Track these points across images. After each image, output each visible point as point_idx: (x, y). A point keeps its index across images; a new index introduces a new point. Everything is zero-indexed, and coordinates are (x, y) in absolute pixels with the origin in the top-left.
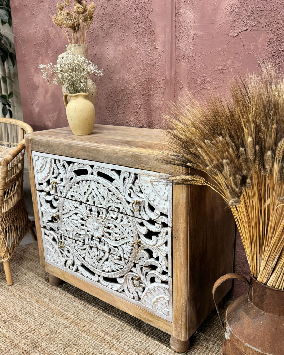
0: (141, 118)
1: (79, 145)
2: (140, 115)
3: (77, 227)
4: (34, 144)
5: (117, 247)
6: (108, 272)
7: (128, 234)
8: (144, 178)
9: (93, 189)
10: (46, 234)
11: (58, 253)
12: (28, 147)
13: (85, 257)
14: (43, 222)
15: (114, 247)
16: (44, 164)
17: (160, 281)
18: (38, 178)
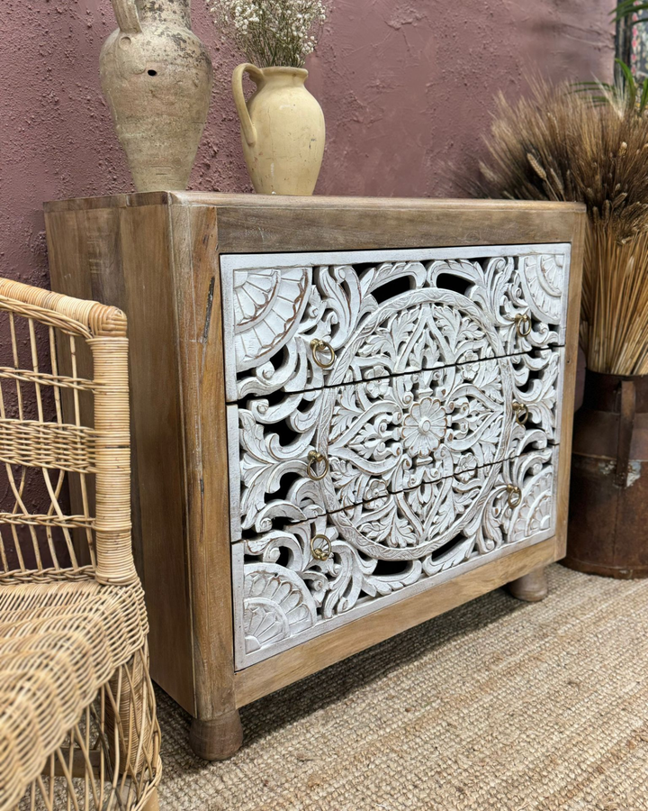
0: (218, 182)
1: (402, 210)
2: (216, 175)
3: (371, 459)
4: (236, 226)
5: (469, 450)
6: (447, 528)
7: (495, 401)
8: (532, 261)
9: (426, 326)
10: (249, 559)
11: (300, 591)
12: (205, 241)
13: (390, 534)
14: (243, 518)
15: (463, 453)
16: (271, 295)
17: (541, 466)
18: (241, 354)
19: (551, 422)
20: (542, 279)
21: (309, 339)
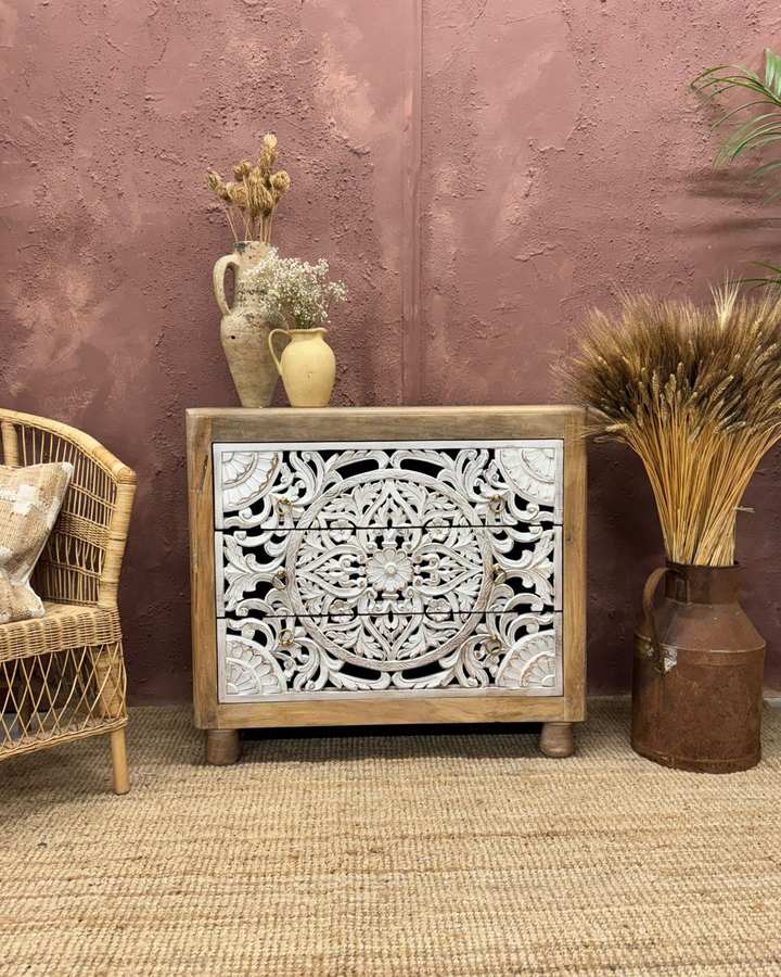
3: (337, 585)
4: (224, 427)
5: (442, 596)
6: (419, 655)
7: (472, 561)
8: (509, 453)
9: (390, 496)
10: (230, 631)
11: (271, 665)
12: (203, 435)
13: (355, 644)
14: (226, 603)
15: (436, 597)
16: (249, 468)
17: (538, 628)
18: (226, 501)
19: (548, 590)
20: (526, 468)
21: (280, 496)
